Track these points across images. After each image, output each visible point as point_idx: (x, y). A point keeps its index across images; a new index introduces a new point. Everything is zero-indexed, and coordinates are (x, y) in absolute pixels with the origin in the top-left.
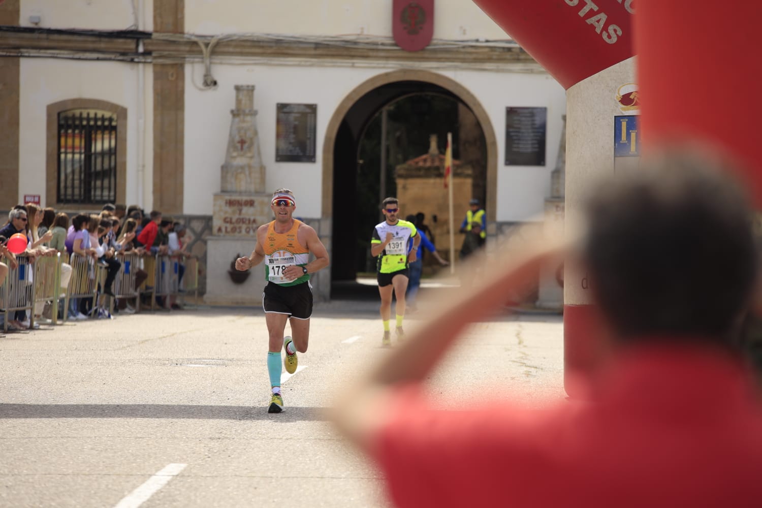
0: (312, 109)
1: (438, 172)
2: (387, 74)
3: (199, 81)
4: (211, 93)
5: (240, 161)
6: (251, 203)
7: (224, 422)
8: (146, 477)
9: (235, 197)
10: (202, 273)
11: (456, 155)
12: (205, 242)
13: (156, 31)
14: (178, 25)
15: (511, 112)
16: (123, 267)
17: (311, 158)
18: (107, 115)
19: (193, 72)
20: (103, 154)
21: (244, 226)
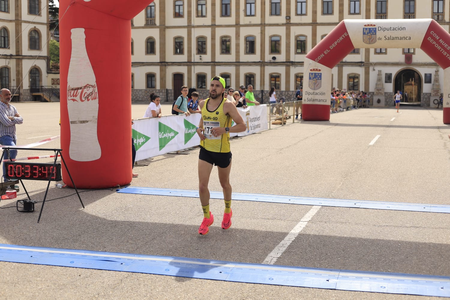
0: (391, 74)
1: (411, 84)
2: (404, 68)
3: (372, 70)
4: (374, 72)
5: (379, 83)
6: (381, 90)
7: (384, 128)
8: (374, 137)
9: (378, 89)
10: (373, 102)
11: (414, 82)
12: (373, 96)
13: (365, 61)
14: (369, 60)
15: (426, 75)
16: (360, 101)
17: (391, 82)
18: (353, 75)
19: (371, 68)
20: (356, 82)
21: (380, 94)
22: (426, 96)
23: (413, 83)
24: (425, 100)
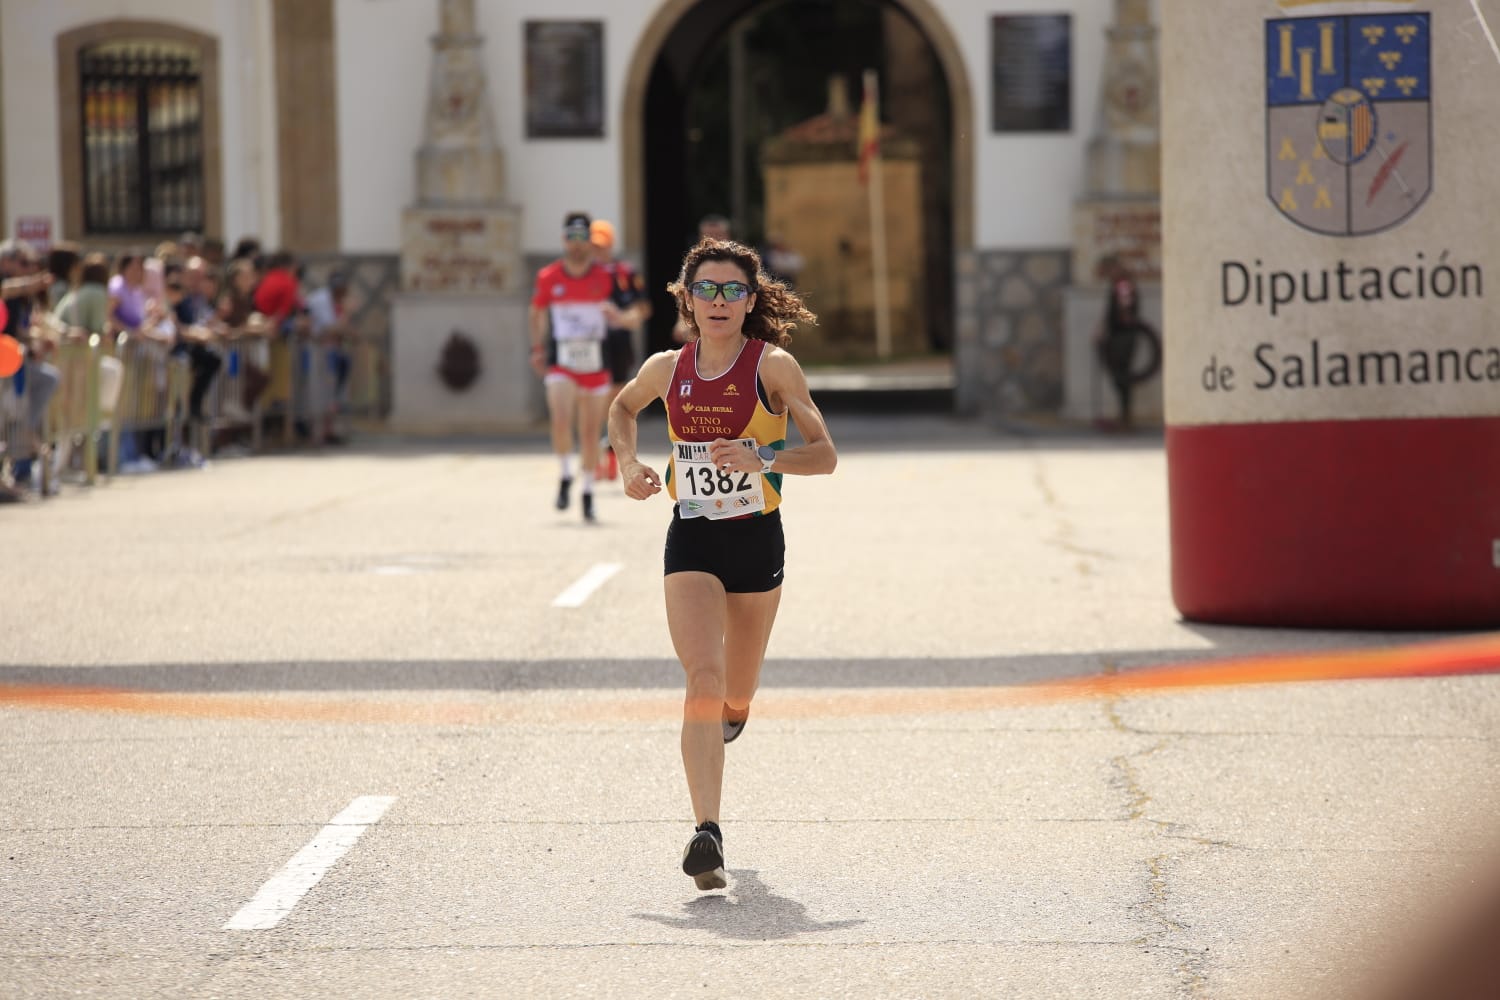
0: (593, 31)
1: (845, 151)
5: (452, 140)
6: (479, 225)
8: (309, 829)
9: (446, 214)
10: (385, 374)
11: (884, 118)
12: (389, 306)
15: (1002, 26)
16: (226, 364)
17: (590, 129)
18: (179, 53)
20: (174, 131)
21: (466, 274)
22: (1016, 293)
23: (869, 127)
24: (999, 333)
